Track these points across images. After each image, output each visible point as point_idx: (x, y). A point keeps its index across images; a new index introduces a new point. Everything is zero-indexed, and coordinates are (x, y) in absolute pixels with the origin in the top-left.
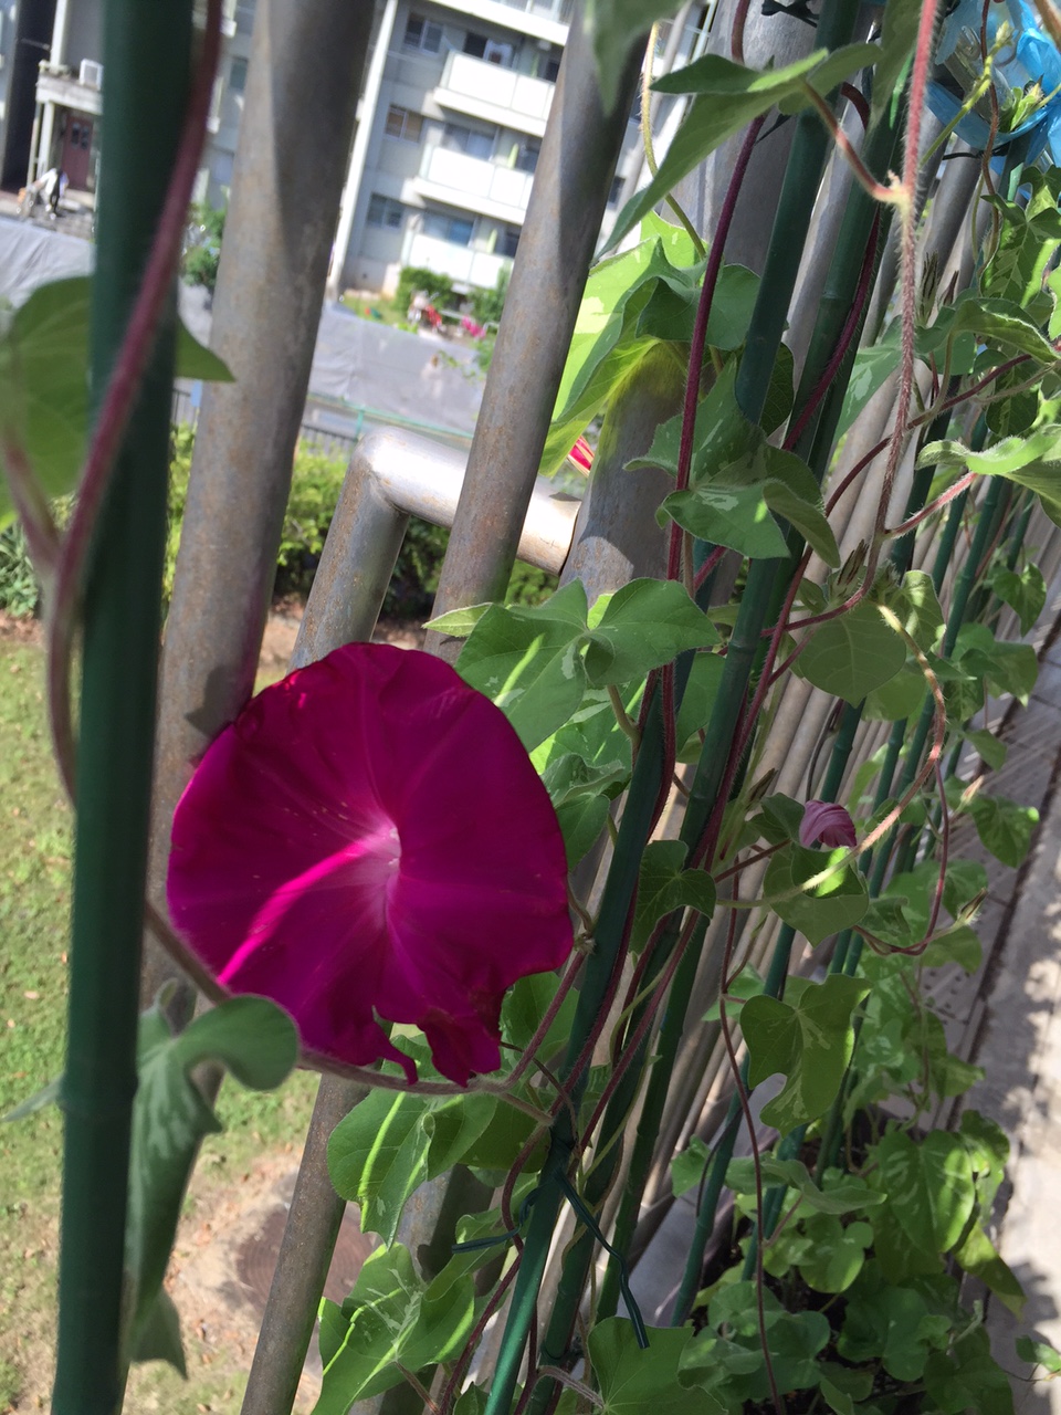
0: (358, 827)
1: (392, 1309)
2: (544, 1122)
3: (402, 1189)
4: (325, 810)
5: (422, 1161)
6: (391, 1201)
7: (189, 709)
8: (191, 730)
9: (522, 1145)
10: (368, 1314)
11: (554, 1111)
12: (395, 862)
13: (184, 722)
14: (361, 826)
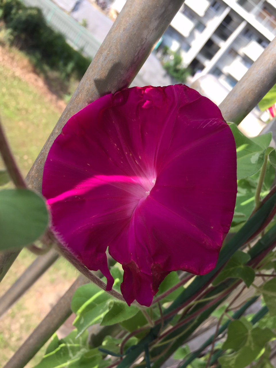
0: (141, 170)
1: (74, 350)
2: (150, 324)
3: (91, 320)
4: (131, 155)
5: (102, 316)
6: (87, 321)
7: (97, 77)
8: (93, 87)
9: (139, 327)
10: (65, 348)
11: (156, 323)
12: (148, 193)
13: (92, 82)
14: (141, 171)
